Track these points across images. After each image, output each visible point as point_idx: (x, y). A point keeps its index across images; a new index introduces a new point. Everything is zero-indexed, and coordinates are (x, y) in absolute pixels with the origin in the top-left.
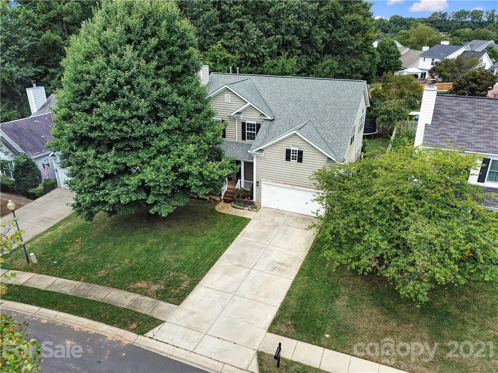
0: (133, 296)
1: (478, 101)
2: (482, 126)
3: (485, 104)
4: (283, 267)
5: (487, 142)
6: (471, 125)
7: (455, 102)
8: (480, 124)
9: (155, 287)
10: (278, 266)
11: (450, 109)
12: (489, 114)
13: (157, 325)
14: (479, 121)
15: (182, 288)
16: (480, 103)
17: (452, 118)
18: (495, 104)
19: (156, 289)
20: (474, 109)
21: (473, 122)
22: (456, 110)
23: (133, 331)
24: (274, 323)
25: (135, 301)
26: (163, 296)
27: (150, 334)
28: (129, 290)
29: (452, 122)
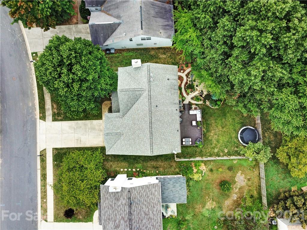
0: (50, 107)
1: (127, 207)
2: (113, 206)
3: (126, 209)
4: (79, 142)
5: (106, 207)
6: (113, 202)
7: (125, 198)
8: (115, 206)
9: (55, 110)
10: (79, 140)
11: (121, 196)
12: (121, 210)
13: (44, 120)
14: (116, 206)
15: (58, 118)
16: (126, 207)
17: (116, 196)
18: (126, 213)
19: (55, 111)
20: (123, 205)
21: (115, 203)
22: (121, 197)
23: (40, 116)
24: (55, 149)
25: (49, 109)
26: (54, 115)
27: (41, 121)
28: (52, 104)
29: (114, 196)
